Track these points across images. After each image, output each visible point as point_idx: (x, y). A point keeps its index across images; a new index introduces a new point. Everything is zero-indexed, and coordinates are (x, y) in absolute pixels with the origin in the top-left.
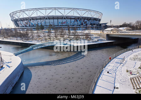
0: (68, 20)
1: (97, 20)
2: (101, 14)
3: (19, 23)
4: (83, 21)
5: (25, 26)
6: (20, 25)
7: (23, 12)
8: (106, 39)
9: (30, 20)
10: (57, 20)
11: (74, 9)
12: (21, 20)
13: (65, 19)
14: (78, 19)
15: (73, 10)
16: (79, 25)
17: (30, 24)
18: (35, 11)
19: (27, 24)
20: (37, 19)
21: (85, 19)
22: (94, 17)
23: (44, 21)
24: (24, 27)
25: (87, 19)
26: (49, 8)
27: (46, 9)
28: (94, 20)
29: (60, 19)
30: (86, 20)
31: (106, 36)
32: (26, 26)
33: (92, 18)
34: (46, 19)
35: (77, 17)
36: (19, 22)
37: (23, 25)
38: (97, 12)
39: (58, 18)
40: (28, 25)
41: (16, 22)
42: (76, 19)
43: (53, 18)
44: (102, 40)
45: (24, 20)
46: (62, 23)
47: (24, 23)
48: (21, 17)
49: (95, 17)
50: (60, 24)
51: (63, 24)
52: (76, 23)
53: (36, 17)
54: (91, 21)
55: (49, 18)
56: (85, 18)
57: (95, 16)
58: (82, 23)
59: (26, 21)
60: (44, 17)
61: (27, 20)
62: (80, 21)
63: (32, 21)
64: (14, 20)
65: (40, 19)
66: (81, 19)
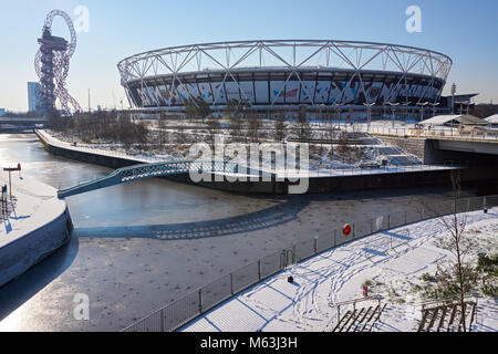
0: (304, 83)
1: (425, 84)
2: (444, 60)
3: (142, 92)
4: (366, 88)
5: (158, 103)
6: (146, 101)
7: (157, 56)
8: (421, 160)
9: (177, 83)
10: (266, 82)
11: (329, 43)
12: (149, 84)
13: (294, 78)
14: (347, 79)
15: (324, 46)
16: (349, 100)
17: (177, 97)
18: (193, 53)
19: (167, 97)
20: (198, 81)
21: (372, 80)
22: (411, 71)
23: (221, 87)
24: (156, 106)
25: (383, 80)
26: (241, 44)
27: (230, 47)
28: (410, 83)
29: (277, 78)
30: (376, 85)
31: (422, 145)
32: (163, 104)
33: (401, 74)
34: (229, 79)
35: (341, 71)
36: (143, 89)
37: (154, 100)
38: (424, 53)
39: (269, 75)
40: (169, 102)
41: (133, 88)
42: (338, 78)
43: (254, 75)
44: (404, 162)
45: (159, 84)
46: (284, 94)
47: (157, 93)
48: (150, 73)
49: (416, 70)
50: (275, 99)
51: (288, 99)
52: (337, 94)
53: (195, 74)
54: (399, 85)
55: (239, 76)
56: (372, 77)
57: (418, 69)
58: (362, 94)
59: (163, 88)
60: (223, 74)
61: (166, 83)
62: (352, 86)
63: (181, 87)
64: (129, 84)
65: (209, 80)
66: (357, 79)
